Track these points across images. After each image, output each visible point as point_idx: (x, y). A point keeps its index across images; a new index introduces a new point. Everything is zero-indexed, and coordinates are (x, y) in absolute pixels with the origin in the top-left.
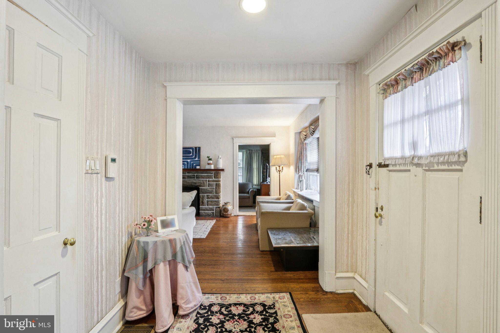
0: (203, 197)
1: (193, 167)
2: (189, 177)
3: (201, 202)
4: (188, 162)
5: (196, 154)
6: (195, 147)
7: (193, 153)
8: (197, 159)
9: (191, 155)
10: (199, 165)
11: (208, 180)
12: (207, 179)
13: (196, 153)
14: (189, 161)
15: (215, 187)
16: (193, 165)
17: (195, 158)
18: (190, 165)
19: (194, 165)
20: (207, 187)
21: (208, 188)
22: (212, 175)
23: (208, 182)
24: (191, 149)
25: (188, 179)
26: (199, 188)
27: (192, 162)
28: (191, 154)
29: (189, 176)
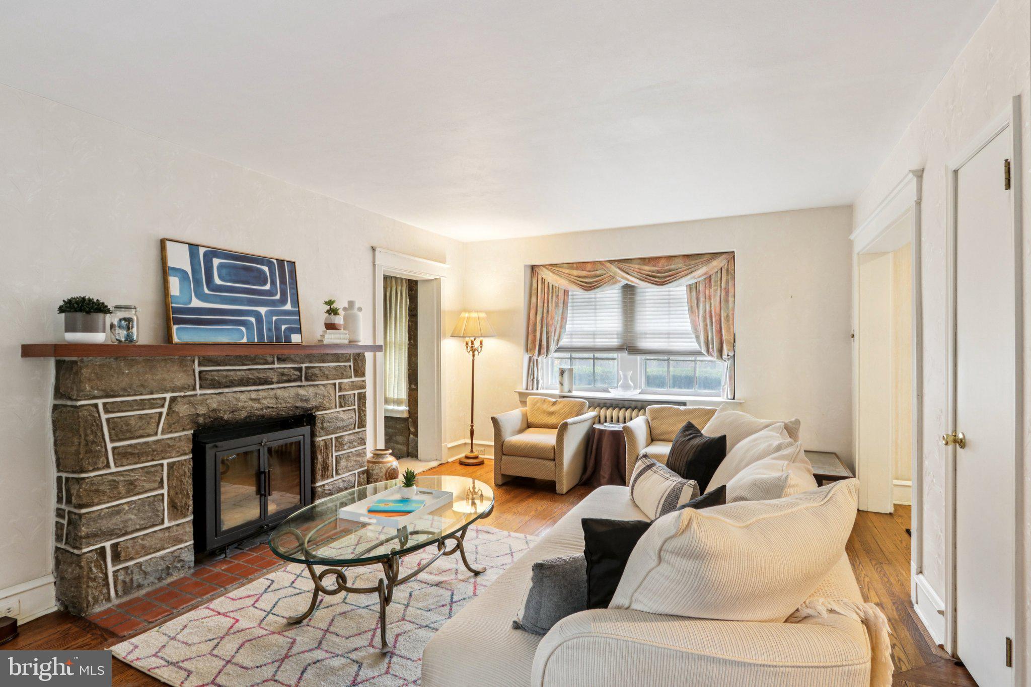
0: (326, 445)
1: (278, 338)
2: (285, 378)
3: (319, 466)
4: (258, 315)
5: (282, 286)
6: (277, 260)
7: (273, 283)
8: (288, 307)
9: (267, 287)
10: (299, 331)
11: (340, 383)
12: (337, 382)
13: (283, 282)
14: (263, 310)
15: (356, 407)
16: (278, 329)
17: (283, 301)
18: (270, 330)
19: (283, 327)
20: (336, 408)
21: (338, 412)
22: (350, 366)
23: (340, 390)
24: (263, 265)
25: (281, 385)
26: (314, 417)
27: (274, 318)
28: (265, 283)
29: (283, 374)
